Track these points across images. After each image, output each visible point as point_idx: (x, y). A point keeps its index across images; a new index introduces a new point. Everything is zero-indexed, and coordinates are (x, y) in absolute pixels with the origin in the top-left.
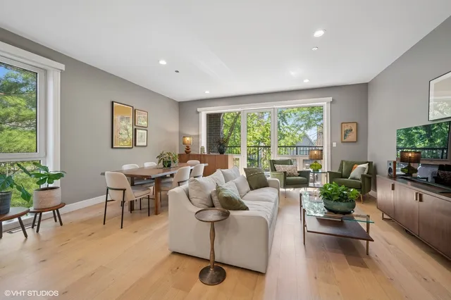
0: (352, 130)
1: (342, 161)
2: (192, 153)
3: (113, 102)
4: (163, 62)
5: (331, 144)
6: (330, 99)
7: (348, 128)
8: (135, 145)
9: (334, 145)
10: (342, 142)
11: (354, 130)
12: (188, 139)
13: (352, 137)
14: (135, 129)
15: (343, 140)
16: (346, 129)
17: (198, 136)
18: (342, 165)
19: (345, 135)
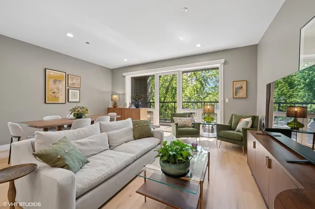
0: (242, 87)
1: (232, 115)
2: (118, 107)
3: (45, 69)
4: (70, 35)
5: (224, 101)
6: (223, 61)
7: (239, 86)
8: (68, 101)
9: (227, 100)
10: (234, 98)
11: (244, 87)
12: (115, 96)
13: (242, 93)
14: (68, 89)
15: (235, 97)
16: (237, 86)
17: (124, 94)
18: (232, 118)
19: (236, 92)
